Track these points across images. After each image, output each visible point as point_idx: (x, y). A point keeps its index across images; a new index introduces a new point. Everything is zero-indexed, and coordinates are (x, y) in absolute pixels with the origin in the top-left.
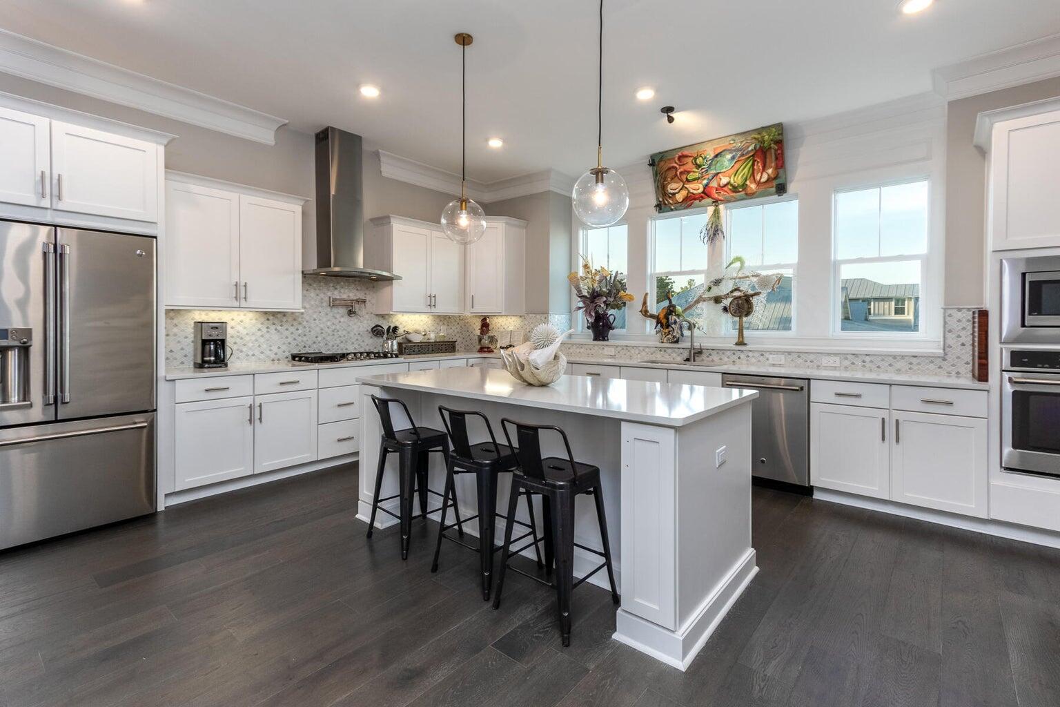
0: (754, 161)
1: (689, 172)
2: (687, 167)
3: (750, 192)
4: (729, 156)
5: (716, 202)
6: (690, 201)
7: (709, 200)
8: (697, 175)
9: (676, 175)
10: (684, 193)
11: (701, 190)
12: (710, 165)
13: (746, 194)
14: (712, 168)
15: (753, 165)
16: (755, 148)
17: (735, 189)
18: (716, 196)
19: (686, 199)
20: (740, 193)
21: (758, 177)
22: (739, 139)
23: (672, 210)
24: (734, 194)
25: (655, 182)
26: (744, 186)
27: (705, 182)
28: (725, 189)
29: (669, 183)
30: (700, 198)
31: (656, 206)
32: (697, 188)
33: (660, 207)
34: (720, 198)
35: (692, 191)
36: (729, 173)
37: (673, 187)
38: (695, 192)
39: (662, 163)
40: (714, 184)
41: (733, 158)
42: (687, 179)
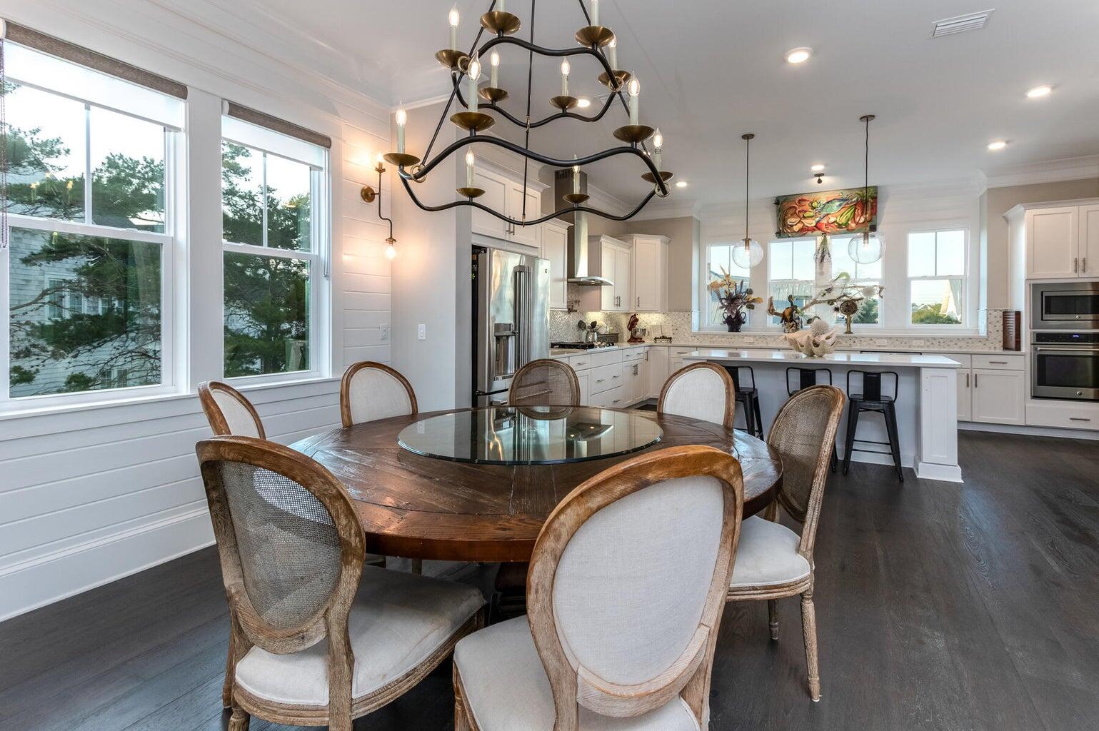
0: (856, 208)
1: (806, 211)
2: (804, 208)
3: (850, 229)
4: (838, 203)
5: (825, 234)
6: (804, 231)
7: (819, 232)
8: (812, 214)
9: (796, 213)
10: (800, 226)
11: (814, 224)
12: (822, 209)
13: (848, 230)
14: (824, 210)
15: (855, 211)
16: (857, 200)
17: (840, 226)
18: (825, 230)
19: (801, 230)
20: (843, 229)
21: (857, 220)
22: (844, 192)
23: (789, 237)
24: (838, 229)
25: (778, 216)
26: (847, 225)
27: (817, 219)
28: (832, 225)
29: (789, 218)
30: (813, 230)
31: (777, 233)
32: (811, 223)
33: (780, 234)
34: (828, 231)
35: (806, 224)
36: (836, 214)
37: (791, 221)
38: (809, 225)
39: (784, 204)
40: (824, 221)
41: (840, 205)
42: (804, 217)
